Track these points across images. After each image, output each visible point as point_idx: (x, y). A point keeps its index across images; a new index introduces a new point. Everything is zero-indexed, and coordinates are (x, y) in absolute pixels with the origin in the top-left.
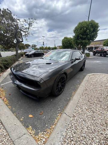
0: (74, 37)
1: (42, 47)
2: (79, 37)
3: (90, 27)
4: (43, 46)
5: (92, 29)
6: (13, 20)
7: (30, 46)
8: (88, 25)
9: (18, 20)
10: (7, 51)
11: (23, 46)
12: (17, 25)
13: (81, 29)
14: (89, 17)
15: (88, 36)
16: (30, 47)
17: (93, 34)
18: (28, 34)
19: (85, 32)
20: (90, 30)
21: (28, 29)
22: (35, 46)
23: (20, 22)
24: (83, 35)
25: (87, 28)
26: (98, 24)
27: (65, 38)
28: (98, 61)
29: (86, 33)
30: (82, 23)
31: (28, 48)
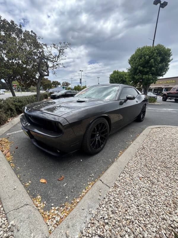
0: (129, 70)
1: (78, 86)
2: (138, 71)
3: (155, 54)
4: (80, 85)
5: (159, 59)
6: (37, 46)
7: (59, 84)
8: (152, 52)
9: (44, 45)
10: (25, 91)
11: (48, 84)
12: (43, 51)
13: (141, 58)
14: (154, 41)
15: (153, 68)
16: (59, 86)
17: (160, 65)
18: (57, 65)
19: (147, 62)
20: (155, 60)
21: (58, 58)
22: (67, 84)
23: (47, 48)
24: (144, 67)
25: (150, 57)
26: (169, 50)
27: (115, 72)
28: (169, 110)
29: (149, 65)
30: (143, 49)
31: (56, 87)
